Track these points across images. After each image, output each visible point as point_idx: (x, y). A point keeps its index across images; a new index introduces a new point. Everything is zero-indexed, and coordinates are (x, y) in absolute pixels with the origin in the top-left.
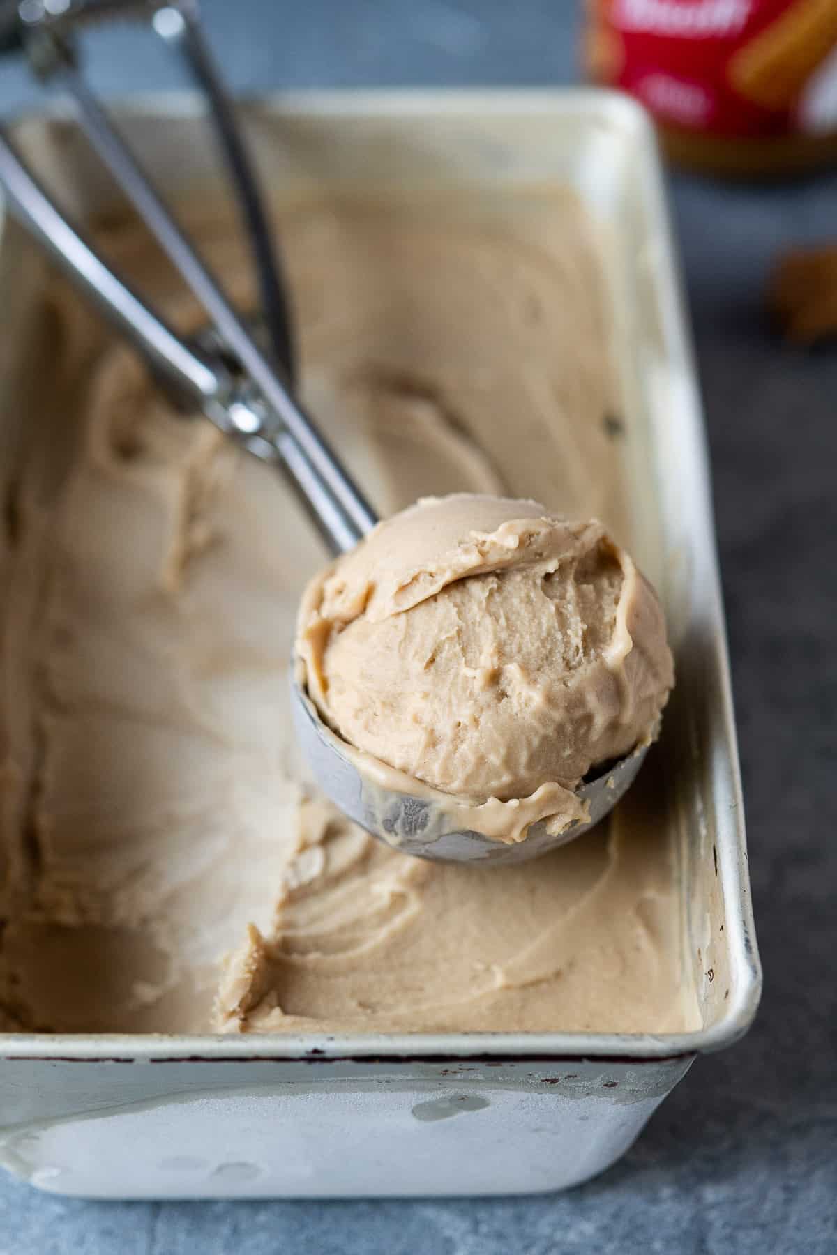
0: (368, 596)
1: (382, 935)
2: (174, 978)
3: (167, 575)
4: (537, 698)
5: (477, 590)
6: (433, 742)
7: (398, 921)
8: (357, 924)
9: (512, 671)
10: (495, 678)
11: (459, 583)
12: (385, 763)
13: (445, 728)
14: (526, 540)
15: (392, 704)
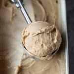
0: (29, 34)
1: (31, 65)
2: (11, 66)
3: (10, 20)
4: (46, 48)
5: (41, 35)
6: (36, 51)
7: (33, 63)
8: (29, 63)
9: (44, 44)
10: (42, 45)
11: (38, 34)
12: (31, 53)
13: (37, 50)
14: (46, 29)
15: (31, 47)
